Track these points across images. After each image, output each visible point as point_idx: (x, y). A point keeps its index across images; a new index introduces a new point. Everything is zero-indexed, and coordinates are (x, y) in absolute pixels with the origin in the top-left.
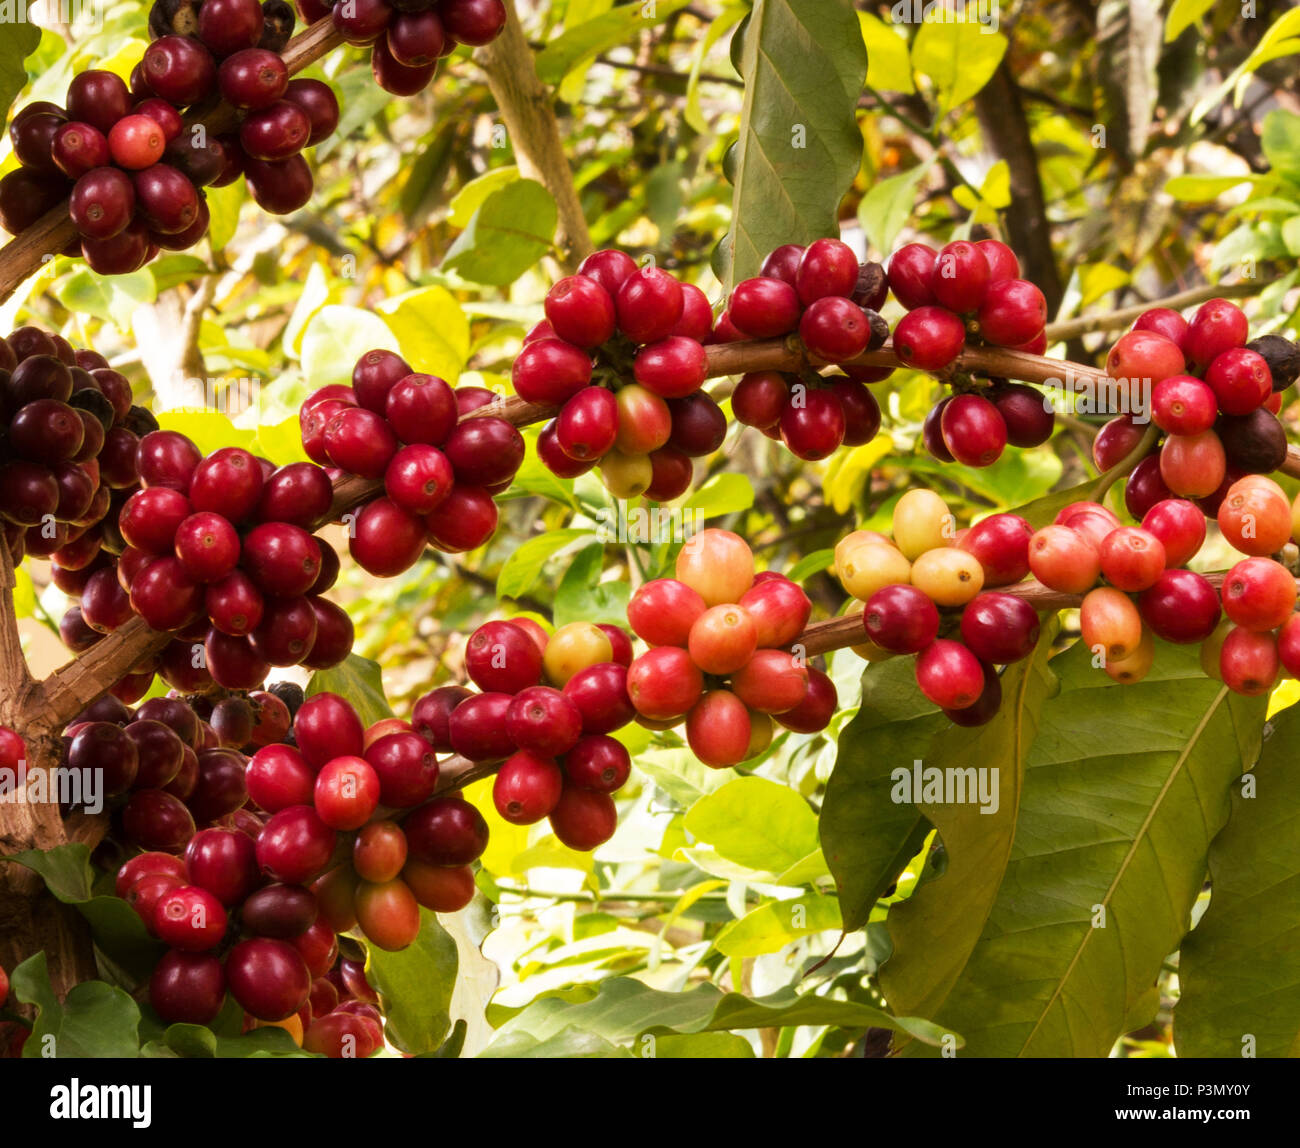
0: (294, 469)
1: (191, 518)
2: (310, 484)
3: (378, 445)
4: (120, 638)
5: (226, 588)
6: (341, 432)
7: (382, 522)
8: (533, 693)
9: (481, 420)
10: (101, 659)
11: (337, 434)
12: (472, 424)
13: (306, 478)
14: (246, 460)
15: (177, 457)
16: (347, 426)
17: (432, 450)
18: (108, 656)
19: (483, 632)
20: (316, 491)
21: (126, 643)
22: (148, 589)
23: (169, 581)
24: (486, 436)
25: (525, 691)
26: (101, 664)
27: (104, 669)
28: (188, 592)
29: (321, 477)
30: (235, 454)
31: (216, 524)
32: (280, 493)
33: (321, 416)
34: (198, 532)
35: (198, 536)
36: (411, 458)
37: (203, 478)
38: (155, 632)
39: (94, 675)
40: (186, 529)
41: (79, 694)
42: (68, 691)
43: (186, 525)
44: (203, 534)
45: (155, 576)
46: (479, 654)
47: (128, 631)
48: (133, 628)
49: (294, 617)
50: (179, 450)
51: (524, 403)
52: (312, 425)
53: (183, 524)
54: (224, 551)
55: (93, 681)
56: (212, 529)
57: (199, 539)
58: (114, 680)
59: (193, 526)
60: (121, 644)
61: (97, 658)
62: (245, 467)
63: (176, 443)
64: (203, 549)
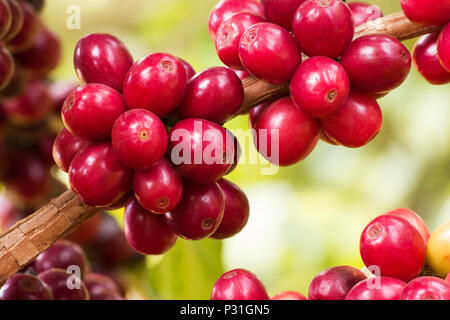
0: (212, 73)
1: (127, 114)
2: (226, 87)
3: (285, 55)
4: (56, 210)
5: (153, 174)
6: (256, 44)
7: (284, 121)
8: (424, 283)
9: (374, 38)
10: (39, 227)
11: (252, 45)
12: (365, 40)
13: (222, 81)
14: (175, 66)
15: (111, 57)
16: (261, 39)
17: (332, 62)
18: (45, 225)
19: (377, 224)
20: (231, 92)
21: (61, 214)
22: (85, 172)
23: (103, 165)
24: (379, 53)
25: (418, 279)
26: (38, 232)
27: (40, 236)
28: (119, 174)
29: (235, 82)
30: (165, 59)
31: (149, 120)
32: (200, 93)
33: (234, 25)
34: (134, 126)
35: (135, 131)
36: (315, 69)
37: (137, 78)
38: (86, 206)
39: (32, 241)
40: (123, 123)
41: (18, 257)
42: (9, 254)
43: (124, 119)
44: (138, 128)
45: (91, 160)
46: (373, 243)
47: (62, 204)
48: (67, 201)
49: (207, 199)
50: (112, 49)
51: (407, 21)
52: (226, 34)
53: (120, 118)
54: (156, 145)
55: (30, 246)
56: (146, 125)
57: (135, 134)
58: (48, 245)
59: (129, 120)
60: (56, 215)
61: (35, 226)
62: (173, 70)
63: (109, 43)
64: (139, 142)
